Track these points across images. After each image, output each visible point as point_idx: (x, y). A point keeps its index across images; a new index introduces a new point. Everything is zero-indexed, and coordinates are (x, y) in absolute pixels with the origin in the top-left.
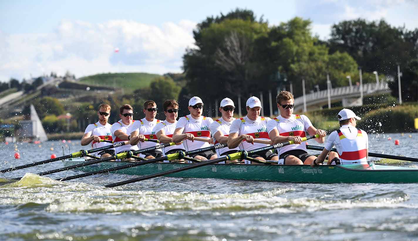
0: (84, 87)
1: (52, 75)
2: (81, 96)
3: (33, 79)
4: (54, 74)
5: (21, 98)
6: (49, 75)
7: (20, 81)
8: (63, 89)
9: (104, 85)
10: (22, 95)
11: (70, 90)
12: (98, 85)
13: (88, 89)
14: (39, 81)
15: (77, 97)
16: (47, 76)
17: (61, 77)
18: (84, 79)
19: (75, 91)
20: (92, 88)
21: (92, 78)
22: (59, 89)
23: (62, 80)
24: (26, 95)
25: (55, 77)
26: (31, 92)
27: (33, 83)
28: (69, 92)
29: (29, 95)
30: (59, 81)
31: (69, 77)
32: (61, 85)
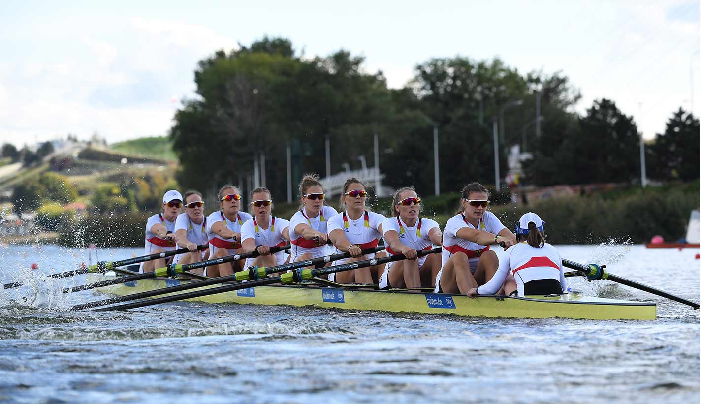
0: (117, 159)
1: (70, 138)
2: (113, 172)
3: (39, 143)
4: (73, 136)
5: (17, 174)
6: (65, 138)
7: (19, 147)
8: (84, 161)
9: (151, 156)
10: (20, 170)
11: (95, 162)
12: (140, 156)
13: (124, 161)
14: (47, 147)
15: (105, 174)
16: (62, 140)
17: (84, 142)
18: (119, 145)
19: (102, 164)
20: (131, 161)
21: (132, 144)
22: (77, 161)
23: (84, 146)
24: (24, 170)
25: (75, 140)
26: (34, 164)
27: (39, 150)
28: (93, 166)
29: (30, 169)
30: (80, 147)
31: (97, 141)
32: (81, 156)
